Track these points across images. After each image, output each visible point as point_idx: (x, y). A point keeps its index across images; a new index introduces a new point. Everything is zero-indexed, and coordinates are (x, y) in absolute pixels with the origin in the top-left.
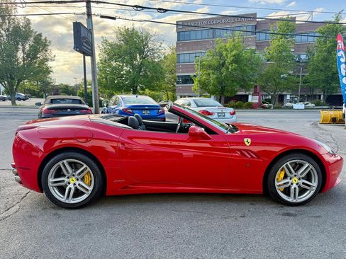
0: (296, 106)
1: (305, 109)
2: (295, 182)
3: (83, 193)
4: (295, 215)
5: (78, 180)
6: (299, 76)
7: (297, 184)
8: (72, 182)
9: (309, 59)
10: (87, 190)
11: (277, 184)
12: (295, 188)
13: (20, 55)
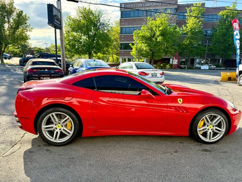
0: (203, 67)
1: (209, 69)
2: (210, 128)
3: (66, 135)
4: (210, 151)
5: (62, 126)
6: (206, 46)
7: (212, 130)
8: (58, 128)
9: (213, 33)
10: (69, 133)
11: (198, 129)
12: (210, 132)
13: (6, 26)
